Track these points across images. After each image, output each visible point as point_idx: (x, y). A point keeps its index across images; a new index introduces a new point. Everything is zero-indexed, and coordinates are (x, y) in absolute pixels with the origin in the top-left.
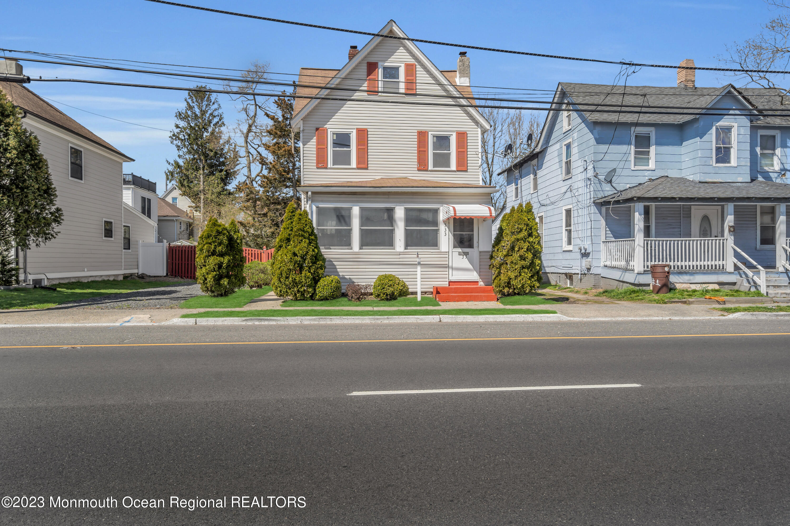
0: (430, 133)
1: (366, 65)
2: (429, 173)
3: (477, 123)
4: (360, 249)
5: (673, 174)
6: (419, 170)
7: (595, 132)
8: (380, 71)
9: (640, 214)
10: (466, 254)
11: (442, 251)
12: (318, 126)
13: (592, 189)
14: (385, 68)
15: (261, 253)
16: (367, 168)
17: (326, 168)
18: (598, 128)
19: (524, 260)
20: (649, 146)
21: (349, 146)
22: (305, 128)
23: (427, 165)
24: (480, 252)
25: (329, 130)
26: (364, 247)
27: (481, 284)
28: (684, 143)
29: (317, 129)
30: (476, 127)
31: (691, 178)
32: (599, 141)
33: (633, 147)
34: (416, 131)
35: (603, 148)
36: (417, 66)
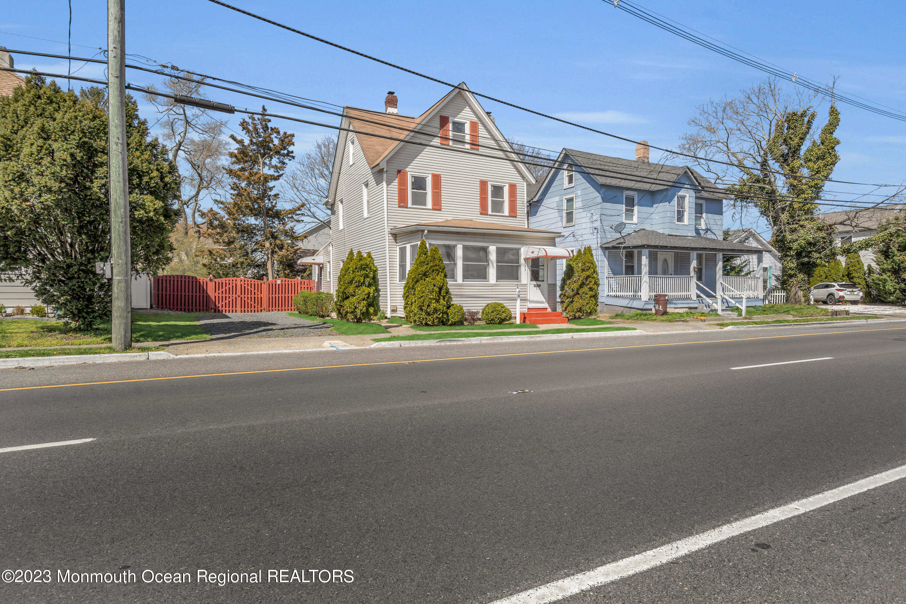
0: (489, 183)
1: (439, 118)
2: (489, 216)
3: (523, 177)
4: (463, 281)
5: (648, 228)
6: (481, 214)
7: (602, 192)
8: (451, 125)
9: (646, 258)
10: (539, 286)
11: (523, 283)
12: (400, 168)
13: (599, 236)
14: (454, 123)
15: (261, 284)
16: (440, 210)
17: (407, 207)
18: (603, 190)
19: (592, 291)
20: (633, 206)
21: (425, 189)
22: (389, 169)
23: (487, 210)
24: (549, 285)
25: (409, 173)
26: (465, 280)
27: (549, 310)
28: (655, 206)
29: (399, 172)
30: (522, 180)
31: (661, 231)
32: (604, 200)
33: (624, 206)
34: (479, 180)
35: (608, 205)
36: (480, 125)
